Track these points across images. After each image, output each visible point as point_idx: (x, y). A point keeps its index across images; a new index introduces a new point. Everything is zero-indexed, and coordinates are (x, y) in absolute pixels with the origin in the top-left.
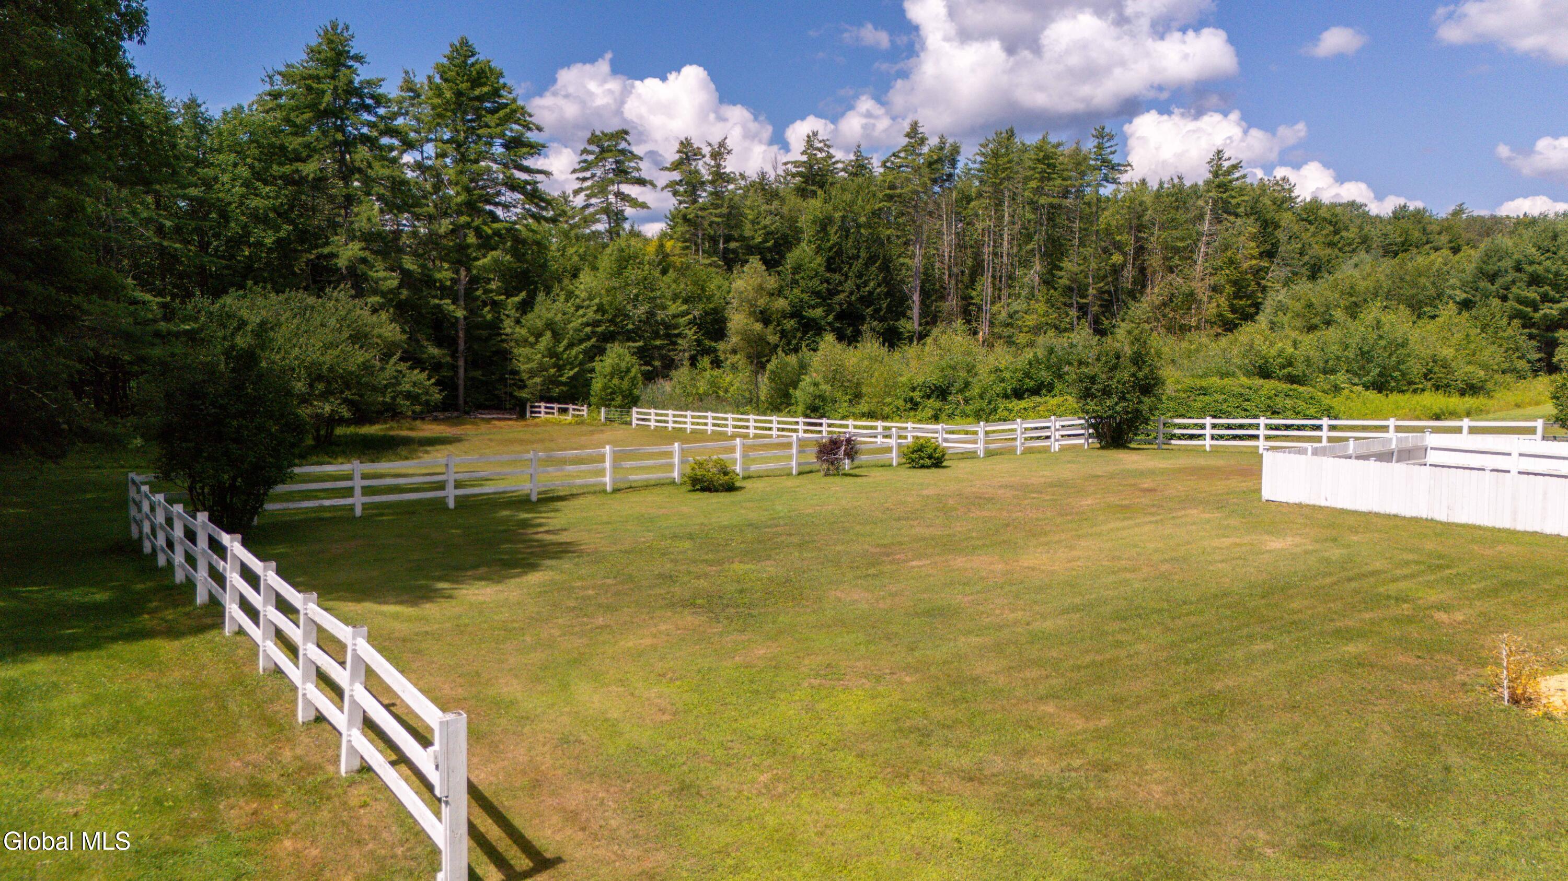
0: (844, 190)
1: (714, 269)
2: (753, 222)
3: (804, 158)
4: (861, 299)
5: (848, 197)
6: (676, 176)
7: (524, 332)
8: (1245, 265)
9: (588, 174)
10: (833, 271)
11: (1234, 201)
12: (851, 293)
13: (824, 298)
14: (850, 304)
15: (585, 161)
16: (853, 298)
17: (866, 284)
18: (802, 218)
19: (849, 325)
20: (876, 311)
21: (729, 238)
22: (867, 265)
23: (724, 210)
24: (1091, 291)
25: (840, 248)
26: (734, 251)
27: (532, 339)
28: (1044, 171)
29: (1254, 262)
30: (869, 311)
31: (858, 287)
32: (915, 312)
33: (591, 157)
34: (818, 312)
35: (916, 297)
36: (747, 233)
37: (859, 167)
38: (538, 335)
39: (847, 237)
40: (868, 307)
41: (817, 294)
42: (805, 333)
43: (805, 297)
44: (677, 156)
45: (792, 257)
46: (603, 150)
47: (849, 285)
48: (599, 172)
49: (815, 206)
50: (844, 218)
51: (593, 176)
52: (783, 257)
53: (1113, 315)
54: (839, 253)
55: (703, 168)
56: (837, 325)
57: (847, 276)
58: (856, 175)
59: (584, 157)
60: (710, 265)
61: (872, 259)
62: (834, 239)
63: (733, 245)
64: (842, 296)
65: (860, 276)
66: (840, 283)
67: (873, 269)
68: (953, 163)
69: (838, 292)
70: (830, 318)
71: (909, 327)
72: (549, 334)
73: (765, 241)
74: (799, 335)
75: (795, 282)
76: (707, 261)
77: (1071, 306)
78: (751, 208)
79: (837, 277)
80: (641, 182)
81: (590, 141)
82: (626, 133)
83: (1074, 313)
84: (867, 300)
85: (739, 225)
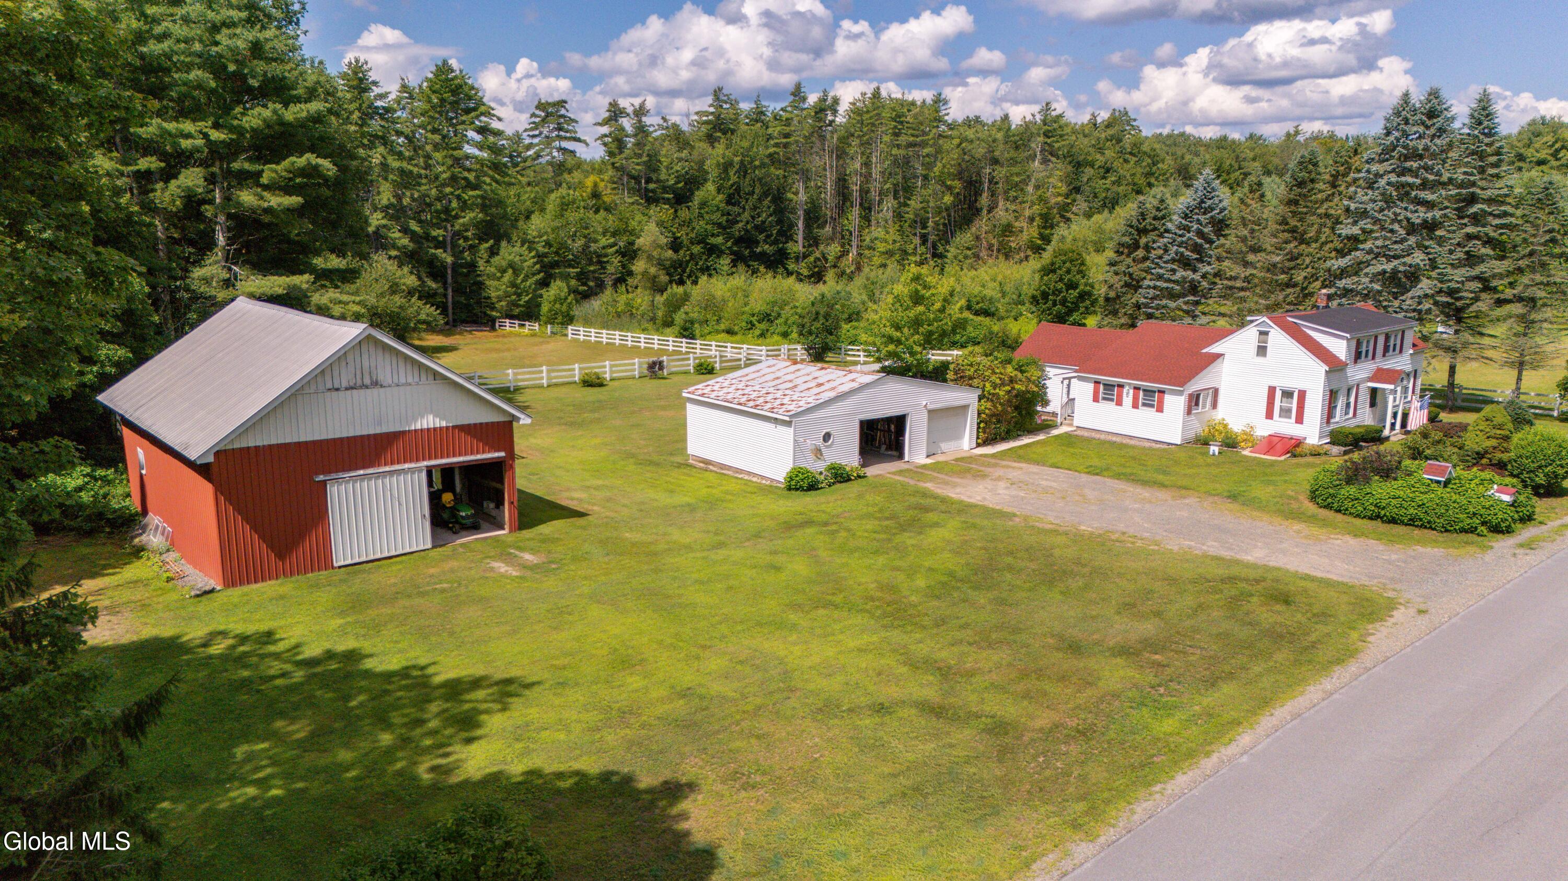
0: (743, 137)
1: (636, 207)
2: (667, 168)
3: (712, 110)
4: (756, 227)
5: (745, 144)
6: (605, 130)
7: (493, 269)
8: (1053, 201)
9: (537, 132)
10: (734, 205)
11: (1056, 145)
12: (747, 223)
13: (723, 228)
14: (747, 231)
15: (534, 123)
16: (749, 227)
17: (759, 215)
18: (708, 162)
19: (746, 248)
20: (768, 237)
21: (649, 180)
22: (760, 200)
23: (645, 159)
24: (930, 224)
25: (739, 187)
26: (653, 191)
27: (499, 275)
28: (895, 127)
29: (1060, 199)
30: (762, 237)
31: (753, 218)
32: (800, 237)
33: (537, 120)
34: (720, 240)
35: (801, 224)
36: (663, 177)
37: (758, 115)
38: (504, 271)
39: (744, 177)
40: (761, 233)
41: (719, 225)
42: (710, 255)
43: (709, 227)
44: (607, 114)
45: (699, 196)
46: (548, 115)
47: (746, 216)
48: (545, 131)
49: (719, 151)
50: (742, 162)
51: (541, 133)
52: (693, 194)
53: (948, 242)
54: (738, 190)
55: (627, 124)
56: (735, 249)
57: (744, 208)
58: (757, 121)
59: (533, 119)
60: (633, 203)
61: (765, 194)
62: (734, 178)
63: (652, 186)
64: (740, 225)
65: (755, 208)
66: (739, 214)
67: (766, 202)
68: (835, 112)
69: (737, 222)
70: (729, 244)
71: (795, 249)
72: (510, 271)
73: (677, 183)
74: (704, 257)
75: (701, 216)
76: (631, 200)
77: (915, 234)
78: (666, 156)
79: (736, 209)
80: (578, 140)
81: (537, 107)
82: (565, 102)
83: (917, 241)
84: (760, 228)
85: (656, 170)
